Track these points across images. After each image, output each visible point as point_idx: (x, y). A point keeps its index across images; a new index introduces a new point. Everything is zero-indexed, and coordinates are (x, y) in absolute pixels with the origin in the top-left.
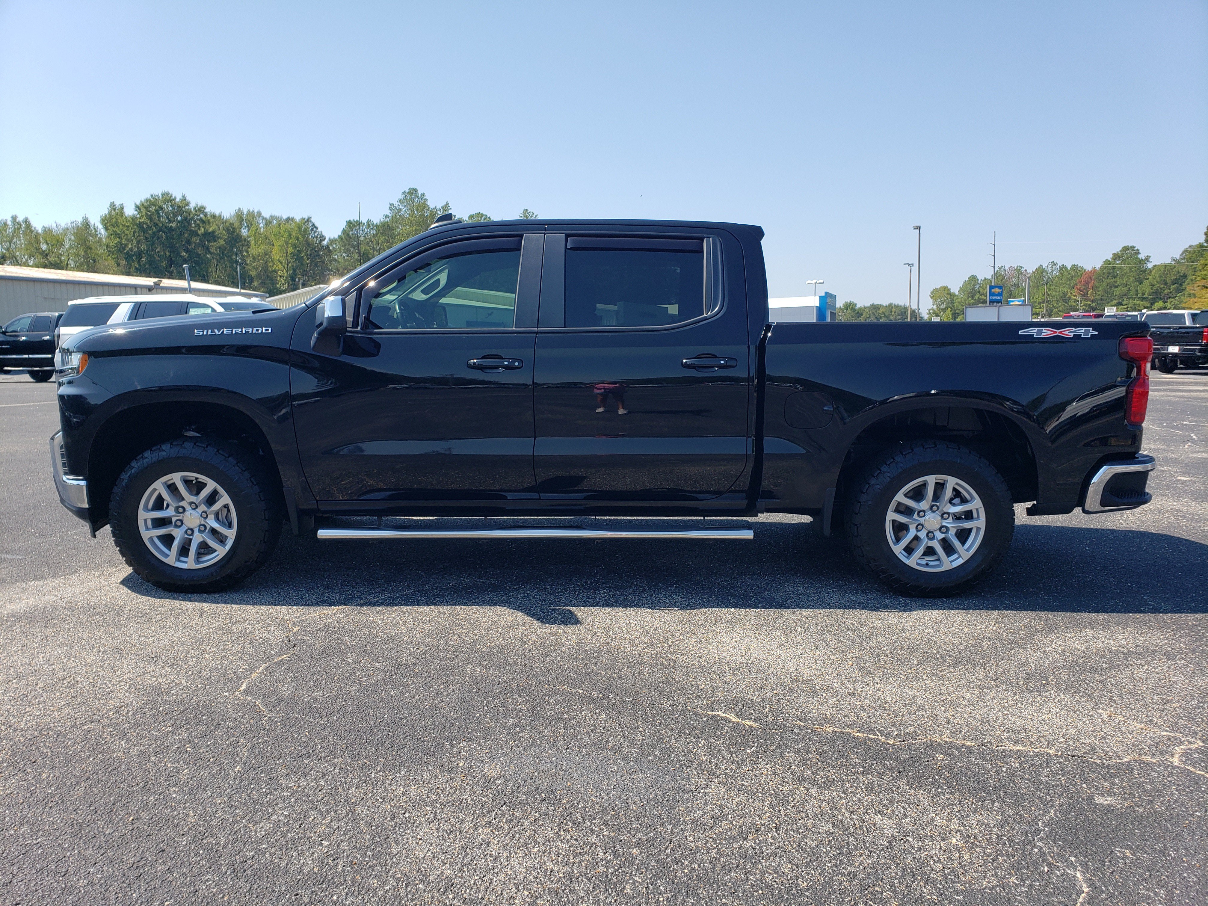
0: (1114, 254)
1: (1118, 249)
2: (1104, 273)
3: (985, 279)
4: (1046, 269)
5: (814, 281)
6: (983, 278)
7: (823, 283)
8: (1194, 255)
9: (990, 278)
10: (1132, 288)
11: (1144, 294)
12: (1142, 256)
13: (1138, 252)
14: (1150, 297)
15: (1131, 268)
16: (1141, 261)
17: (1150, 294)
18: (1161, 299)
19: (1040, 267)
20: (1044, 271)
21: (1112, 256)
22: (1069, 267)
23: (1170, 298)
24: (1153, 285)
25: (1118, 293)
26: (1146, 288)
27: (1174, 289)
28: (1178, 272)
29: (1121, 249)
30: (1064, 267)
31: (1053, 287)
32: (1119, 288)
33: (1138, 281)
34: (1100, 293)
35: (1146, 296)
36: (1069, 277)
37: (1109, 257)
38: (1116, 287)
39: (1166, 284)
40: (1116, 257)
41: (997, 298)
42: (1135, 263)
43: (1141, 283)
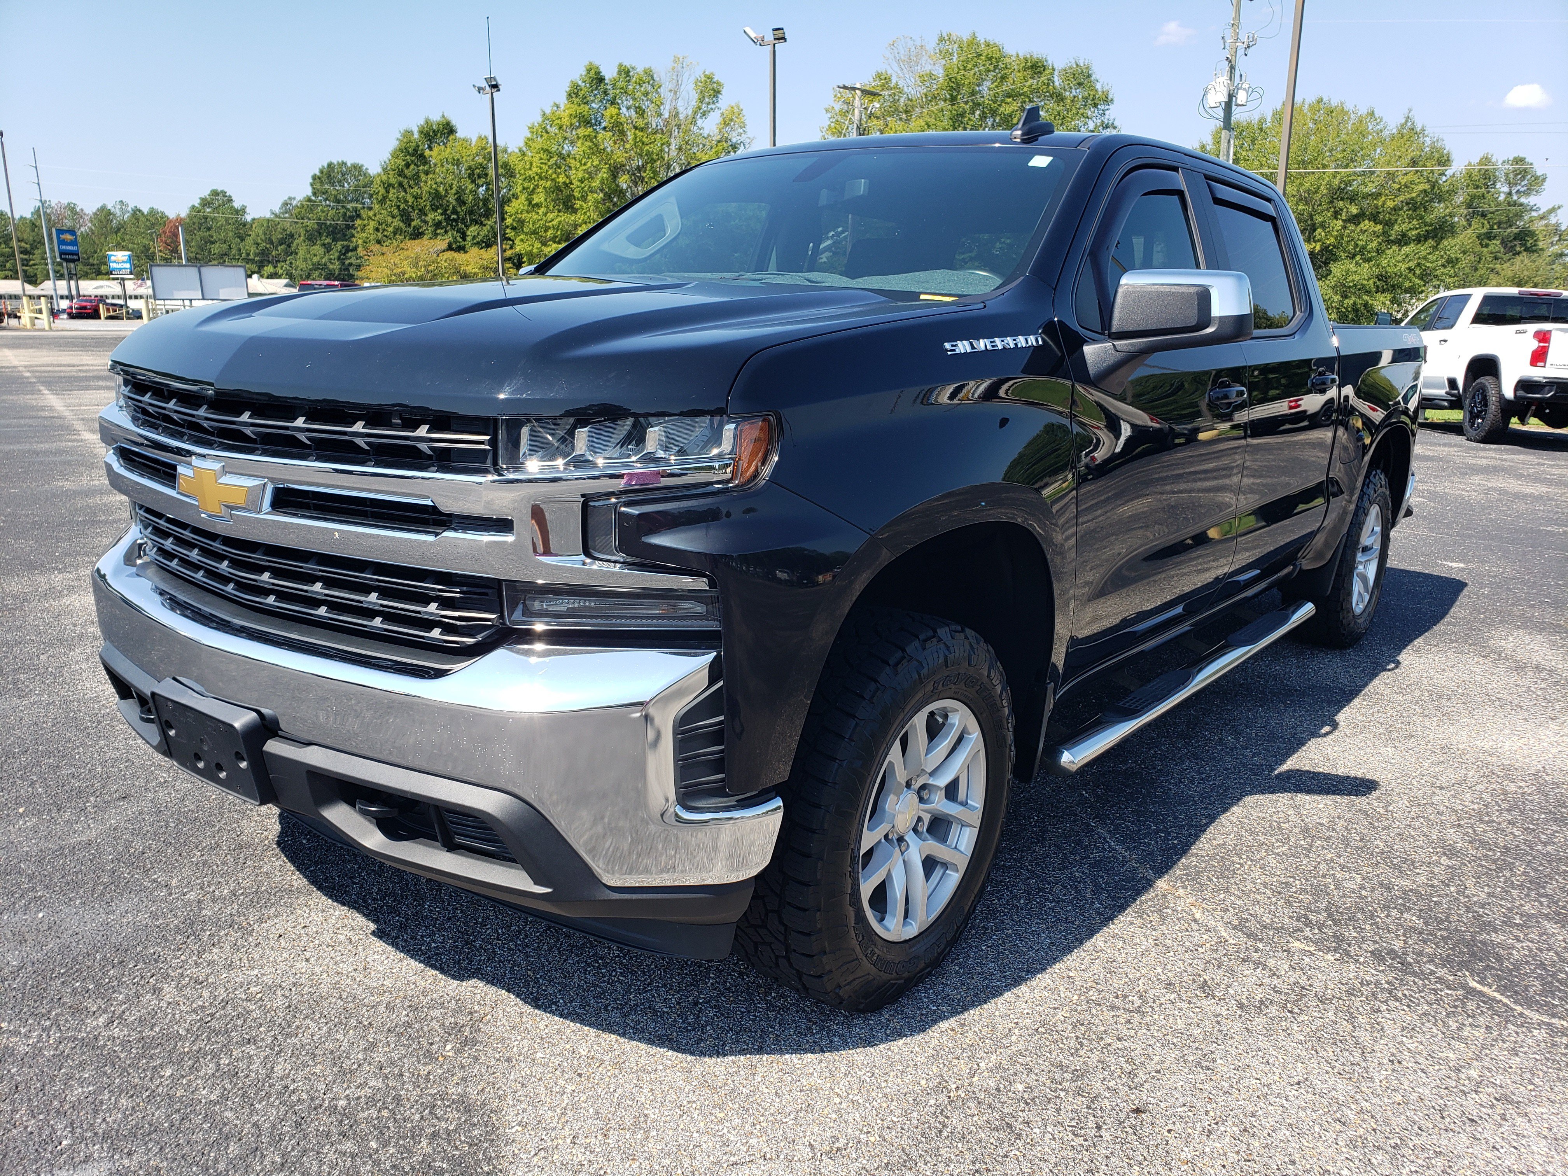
0: (201, 199)
1: (206, 193)
2: (194, 224)
4: (113, 210)
8: (303, 211)
10: (233, 246)
11: (248, 255)
12: (237, 204)
13: (230, 200)
14: (257, 259)
15: (227, 219)
16: (237, 212)
17: (256, 255)
18: (269, 262)
19: (103, 208)
20: (109, 213)
21: (199, 201)
22: (145, 211)
23: (279, 261)
24: (258, 244)
25: (216, 251)
26: (249, 247)
27: (283, 251)
28: (284, 230)
29: (209, 192)
30: (136, 212)
31: (128, 237)
32: (217, 245)
33: (239, 237)
34: (193, 249)
35: (251, 257)
36: (148, 224)
37: (197, 203)
38: (213, 243)
39: (272, 243)
40: (205, 203)
41: (70, 248)
42: (232, 214)
43: (242, 240)
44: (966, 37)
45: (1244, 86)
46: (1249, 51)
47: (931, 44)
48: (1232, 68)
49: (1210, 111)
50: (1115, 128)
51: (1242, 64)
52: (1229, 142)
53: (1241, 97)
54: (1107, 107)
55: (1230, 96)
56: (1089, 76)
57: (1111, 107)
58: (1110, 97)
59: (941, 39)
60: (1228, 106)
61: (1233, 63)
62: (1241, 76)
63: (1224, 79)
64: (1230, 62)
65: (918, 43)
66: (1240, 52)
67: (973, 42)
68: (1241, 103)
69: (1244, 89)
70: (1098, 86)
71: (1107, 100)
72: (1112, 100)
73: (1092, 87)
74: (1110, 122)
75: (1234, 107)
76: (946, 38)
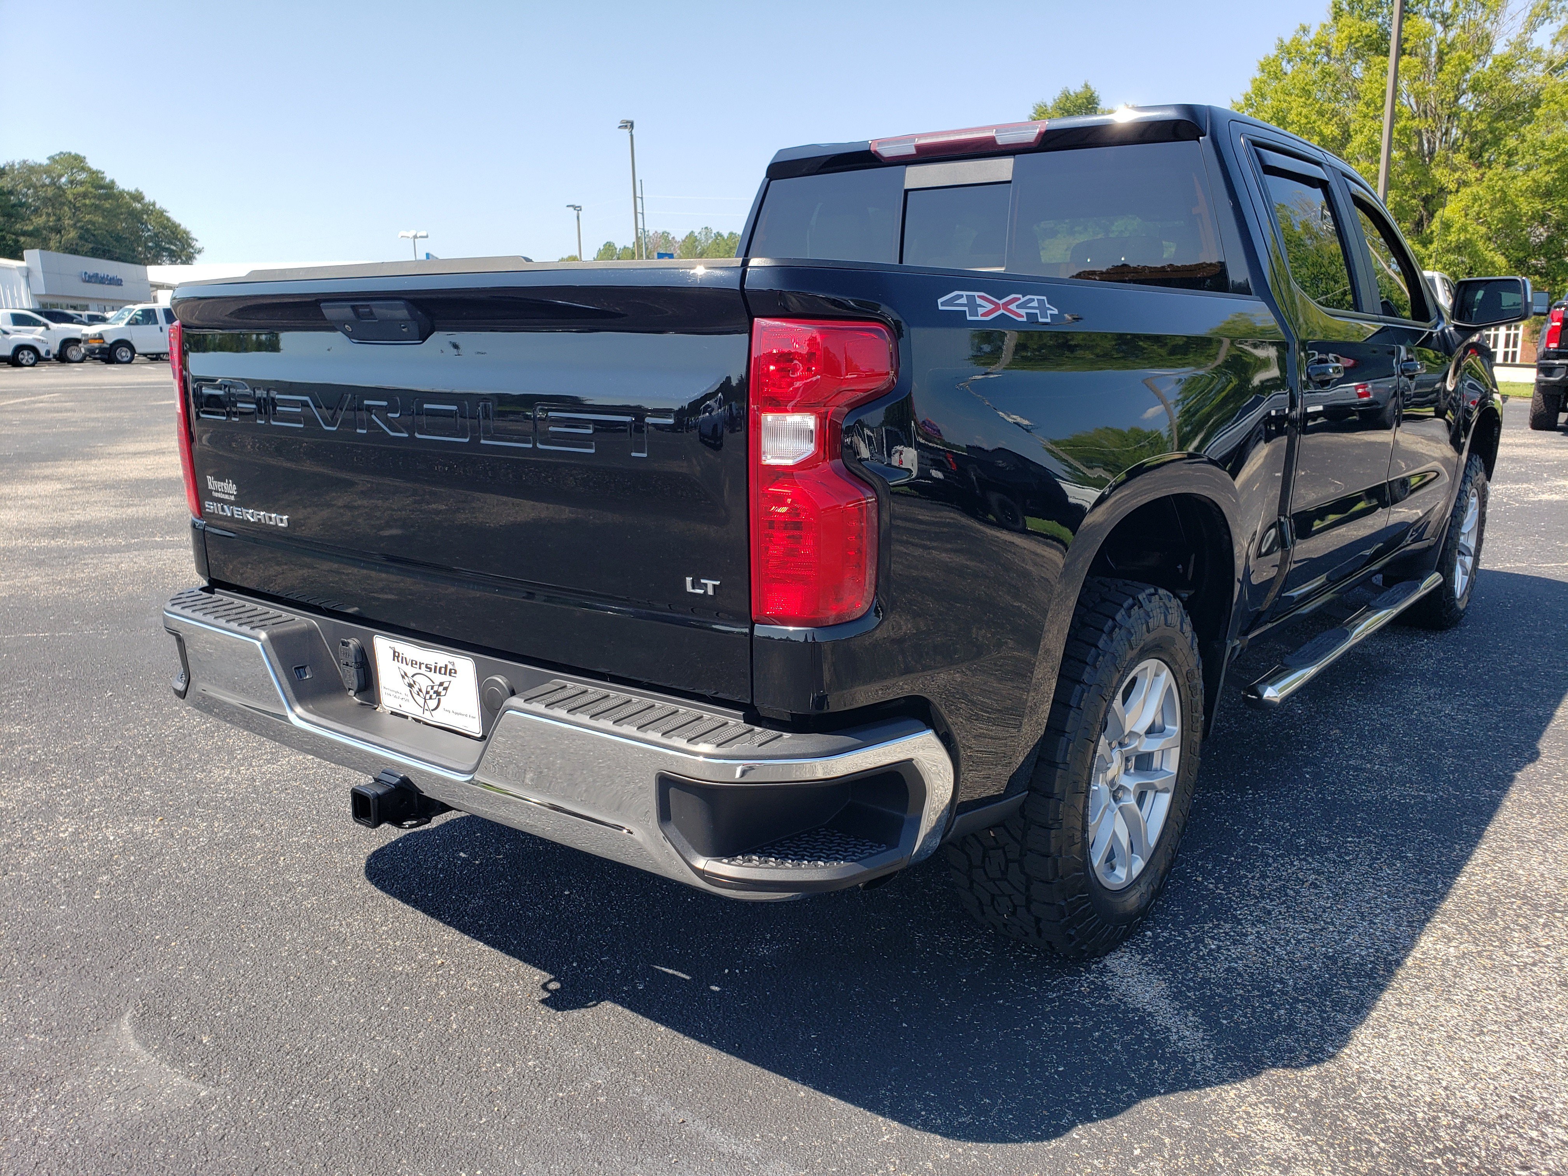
3: (625, 247)
5: (412, 233)
6: (622, 247)
7: (427, 237)
9: (631, 246)
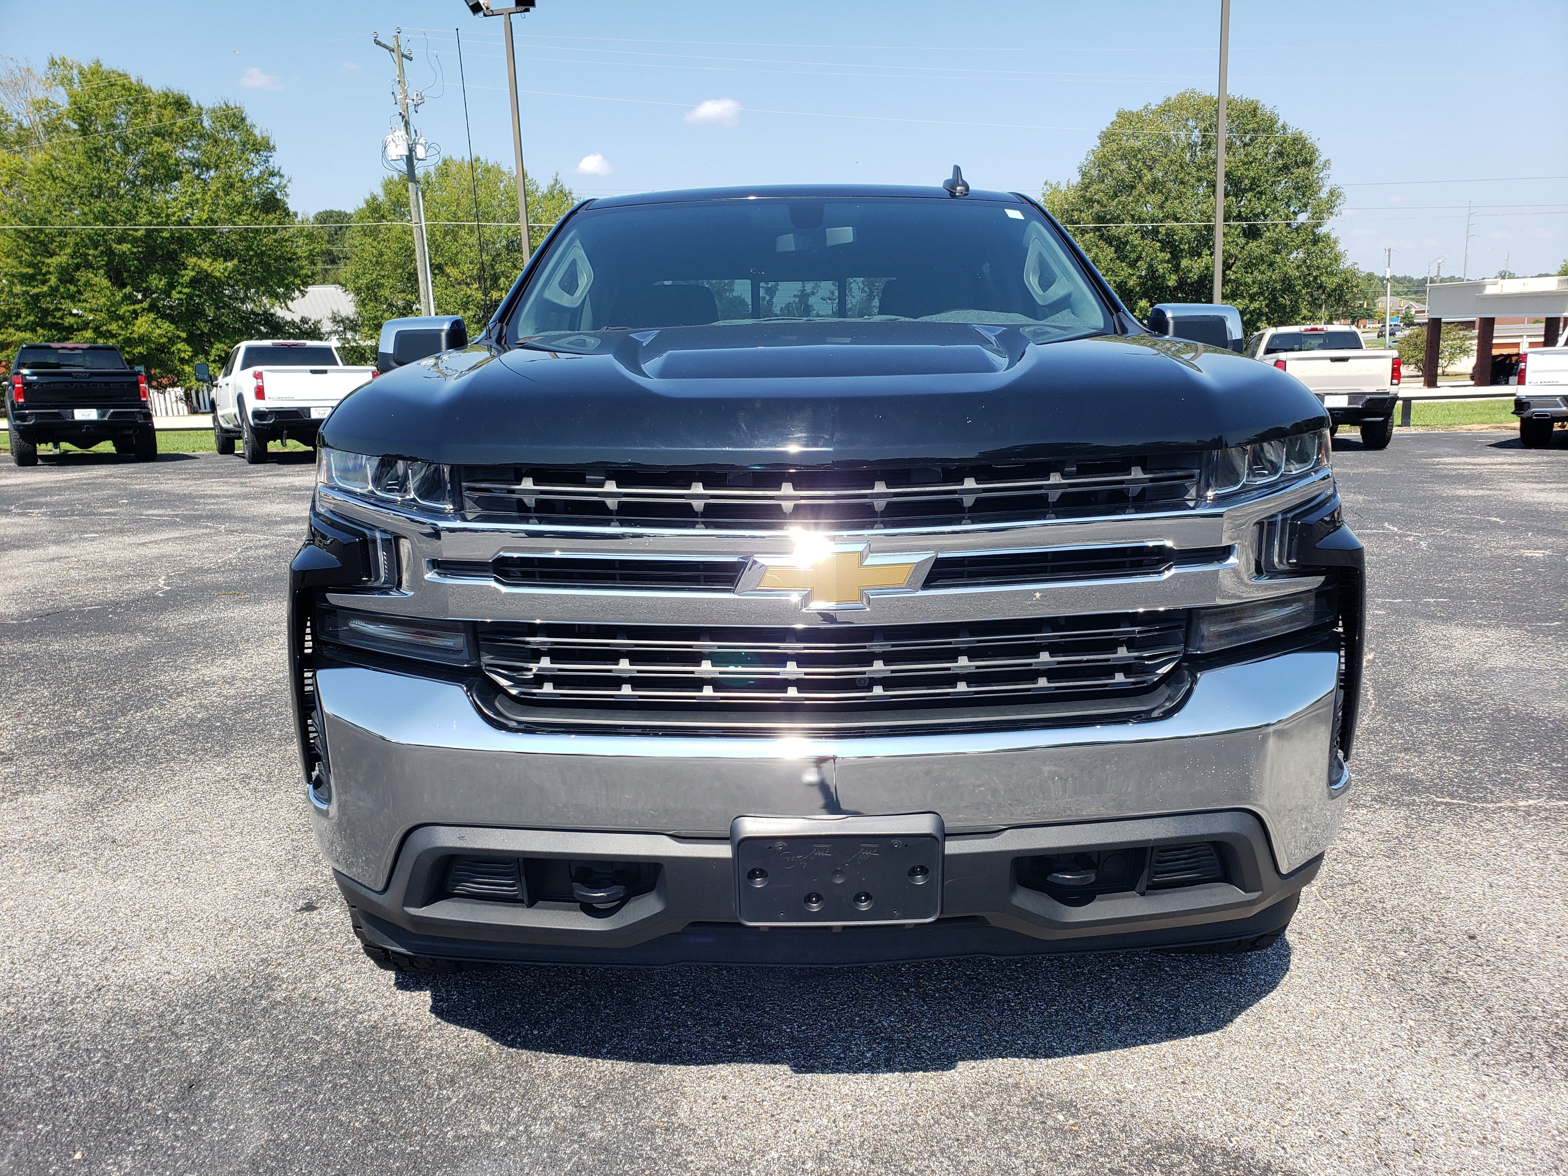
44: (86, 63)
45: (420, 141)
46: (419, 108)
47: (41, 67)
48: (407, 124)
49: (392, 162)
50: (282, 176)
51: (413, 119)
52: (417, 194)
53: (420, 152)
54: (269, 154)
55: (411, 150)
56: (243, 120)
57: (274, 154)
58: (272, 144)
59: (53, 63)
60: (410, 159)
61: (406, 118)
62: (416, 131)
63: (402, 132)
64: (403, 117)
65: (23, 65)
66: (411, 109)
67: (96, 71)
68: (421, 158)
69: (421, 144)
70: (257, 132)
71: (268, 147)
72: (274, 147)
73: (249, 133)
74: (276, 170)
75: (415, 162)
76: (59, 62)
